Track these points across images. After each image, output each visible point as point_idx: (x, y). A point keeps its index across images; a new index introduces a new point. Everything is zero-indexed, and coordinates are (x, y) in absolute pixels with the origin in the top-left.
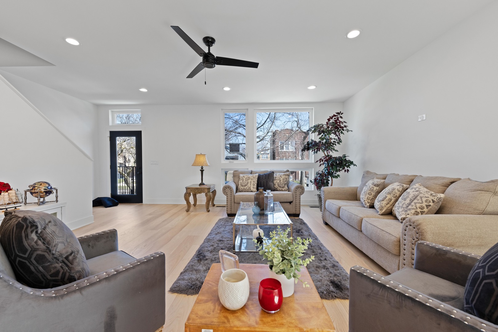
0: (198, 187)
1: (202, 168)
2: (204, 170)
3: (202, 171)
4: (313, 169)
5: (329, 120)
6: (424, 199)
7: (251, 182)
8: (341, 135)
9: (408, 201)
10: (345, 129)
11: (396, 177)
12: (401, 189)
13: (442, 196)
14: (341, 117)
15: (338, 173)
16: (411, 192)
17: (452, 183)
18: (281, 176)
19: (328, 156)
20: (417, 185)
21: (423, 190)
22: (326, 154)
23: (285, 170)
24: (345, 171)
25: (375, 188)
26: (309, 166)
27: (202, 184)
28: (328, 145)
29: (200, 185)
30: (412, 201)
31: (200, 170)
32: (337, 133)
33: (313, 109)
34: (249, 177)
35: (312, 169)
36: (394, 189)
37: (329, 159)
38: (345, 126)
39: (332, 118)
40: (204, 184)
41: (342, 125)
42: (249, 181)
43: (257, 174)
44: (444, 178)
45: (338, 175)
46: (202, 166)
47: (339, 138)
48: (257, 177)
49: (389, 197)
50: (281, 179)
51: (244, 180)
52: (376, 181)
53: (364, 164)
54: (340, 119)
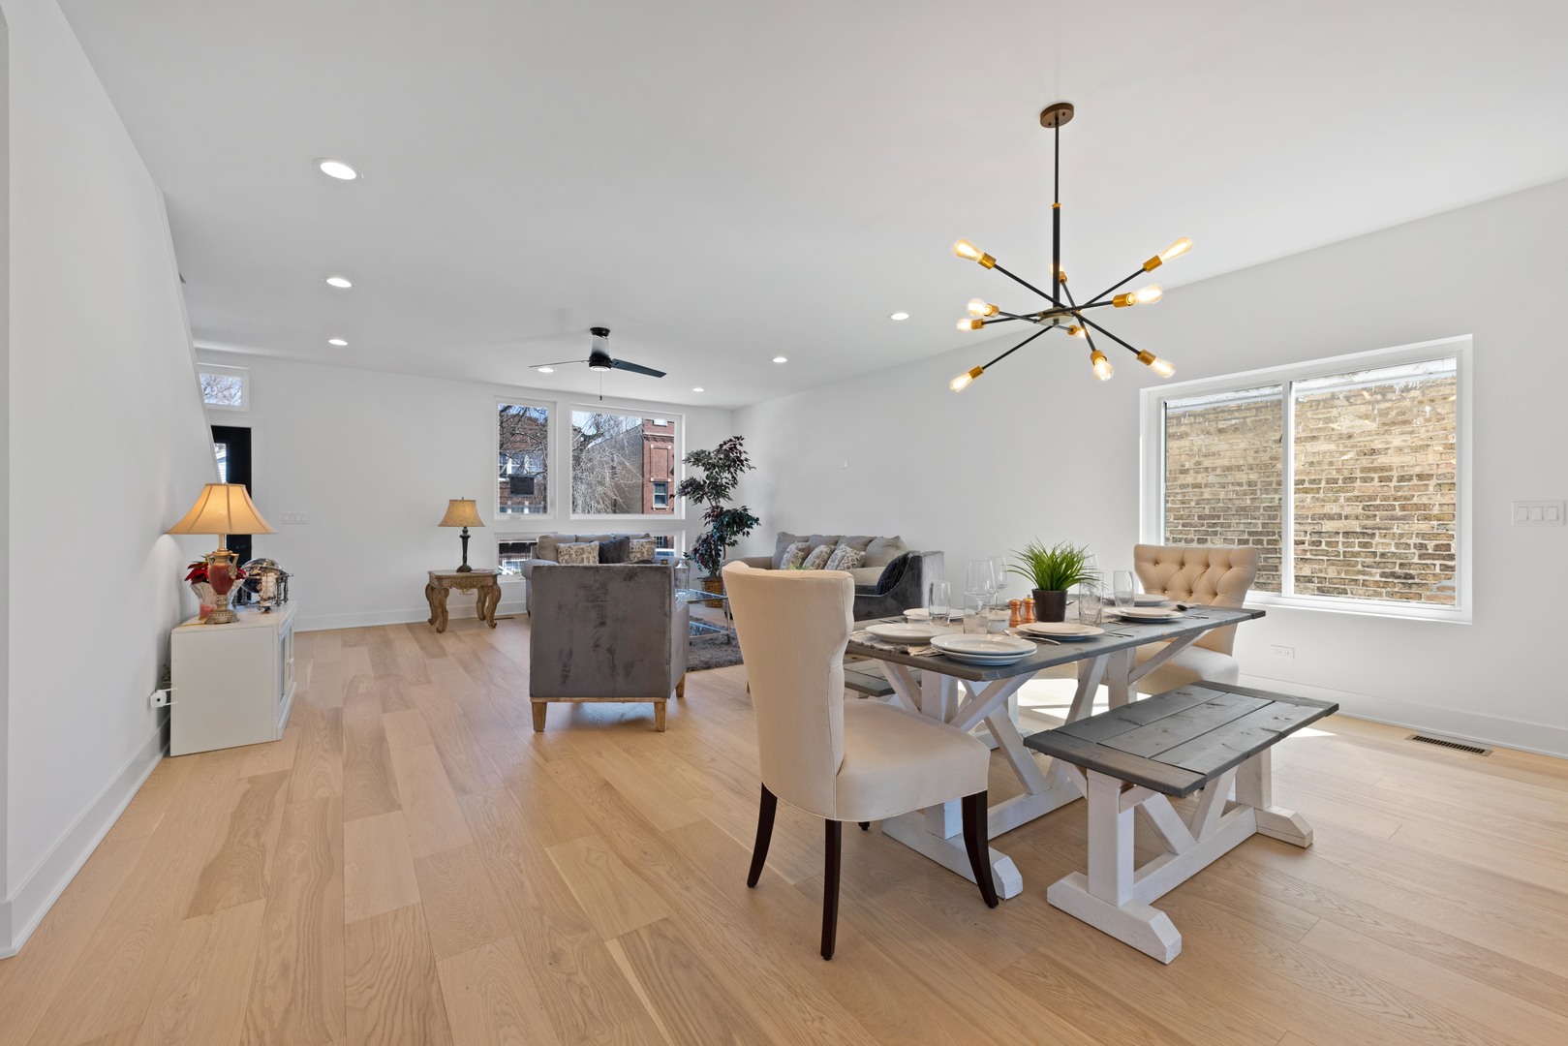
0: (455, 574)
1: (465, 531)
2: (469, 537)
3: (465, 538)
4: (684, 532)
5: (721, 446)
6: (850, 559)
7: (588, 558)
8: (739, 472)
9: (836, 563)
10: (745, 463)
11: (820, 540)
12: (828, 552)
13: (863, 553)
14: (741, 445)
15: (734, 538)
16: (838, 553)
17: (870, 541)
18: (642, 546)
19: (717, 507)
20: (843, 546)
21: (849, 549)
22: (714, 504)
23: (643, 534)
24: (744, 534)
25: (800, 554)
26: (678, 525)
27: (464, 568)
28: (719, 490)
29: (460, 570)
30: (840, 562)
31: (461, 536)
32: (732, 470)
33: (681, 416)
34: (583, 549)
35: (681, 531)
36: (822, 552)
37: (717, 515)
38: (746, 460)
39: (725, 443)
40: (469, 570)
41: (742, 458)
42: (585, 556)
43: (597, 543)
44: (864, 537)
45: (735, 541)
46: (465, 527)
47: (733, 477)
48: (598, 548)
49: (817, 561)
50: (644, 550)
51: (574, 555)
52: (801, 545)
53: (772, 523)
54: (738, 447)
